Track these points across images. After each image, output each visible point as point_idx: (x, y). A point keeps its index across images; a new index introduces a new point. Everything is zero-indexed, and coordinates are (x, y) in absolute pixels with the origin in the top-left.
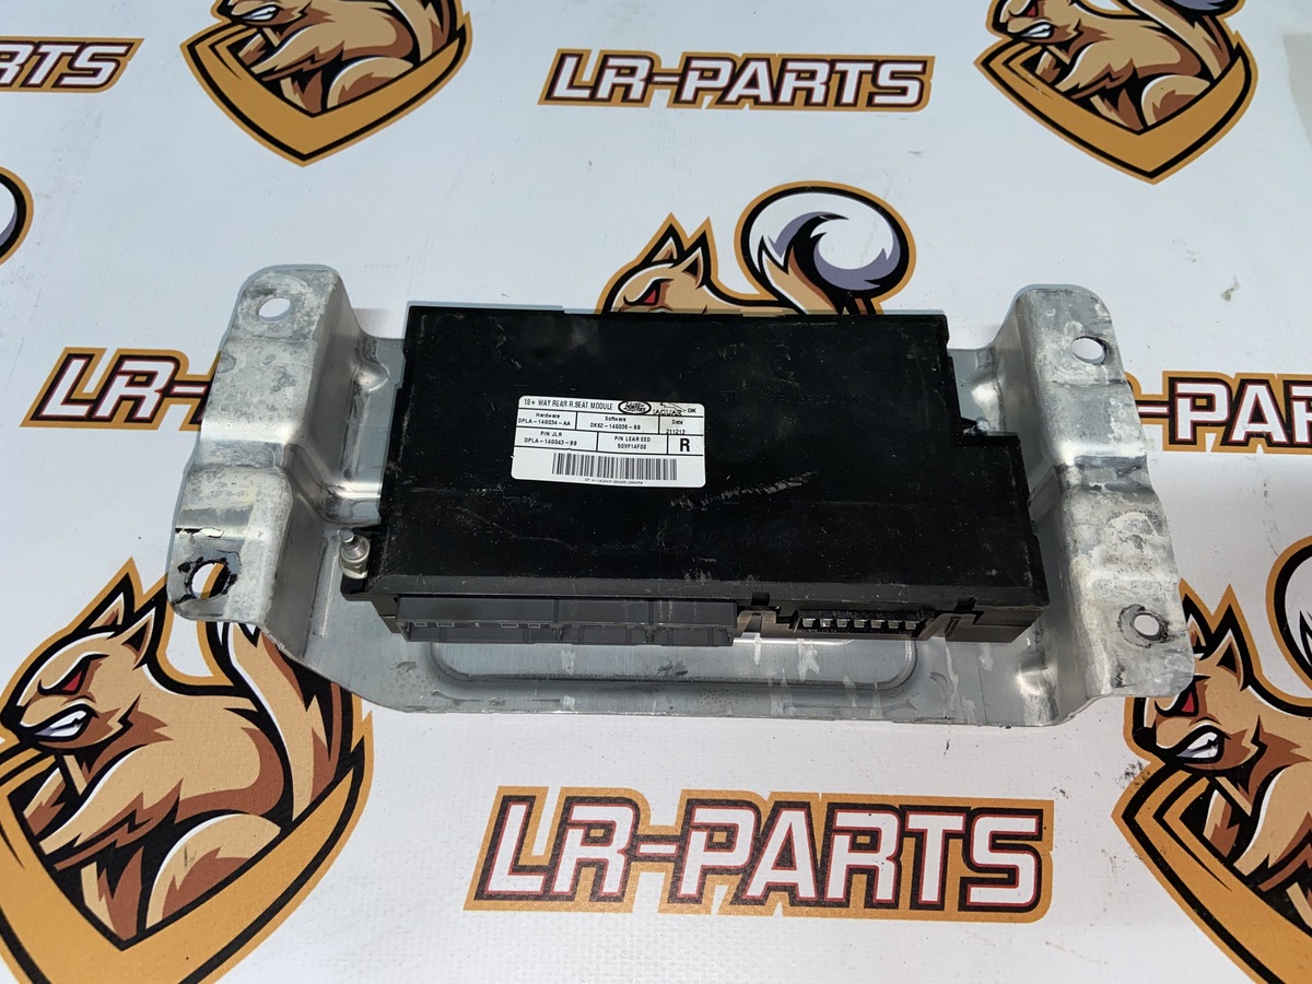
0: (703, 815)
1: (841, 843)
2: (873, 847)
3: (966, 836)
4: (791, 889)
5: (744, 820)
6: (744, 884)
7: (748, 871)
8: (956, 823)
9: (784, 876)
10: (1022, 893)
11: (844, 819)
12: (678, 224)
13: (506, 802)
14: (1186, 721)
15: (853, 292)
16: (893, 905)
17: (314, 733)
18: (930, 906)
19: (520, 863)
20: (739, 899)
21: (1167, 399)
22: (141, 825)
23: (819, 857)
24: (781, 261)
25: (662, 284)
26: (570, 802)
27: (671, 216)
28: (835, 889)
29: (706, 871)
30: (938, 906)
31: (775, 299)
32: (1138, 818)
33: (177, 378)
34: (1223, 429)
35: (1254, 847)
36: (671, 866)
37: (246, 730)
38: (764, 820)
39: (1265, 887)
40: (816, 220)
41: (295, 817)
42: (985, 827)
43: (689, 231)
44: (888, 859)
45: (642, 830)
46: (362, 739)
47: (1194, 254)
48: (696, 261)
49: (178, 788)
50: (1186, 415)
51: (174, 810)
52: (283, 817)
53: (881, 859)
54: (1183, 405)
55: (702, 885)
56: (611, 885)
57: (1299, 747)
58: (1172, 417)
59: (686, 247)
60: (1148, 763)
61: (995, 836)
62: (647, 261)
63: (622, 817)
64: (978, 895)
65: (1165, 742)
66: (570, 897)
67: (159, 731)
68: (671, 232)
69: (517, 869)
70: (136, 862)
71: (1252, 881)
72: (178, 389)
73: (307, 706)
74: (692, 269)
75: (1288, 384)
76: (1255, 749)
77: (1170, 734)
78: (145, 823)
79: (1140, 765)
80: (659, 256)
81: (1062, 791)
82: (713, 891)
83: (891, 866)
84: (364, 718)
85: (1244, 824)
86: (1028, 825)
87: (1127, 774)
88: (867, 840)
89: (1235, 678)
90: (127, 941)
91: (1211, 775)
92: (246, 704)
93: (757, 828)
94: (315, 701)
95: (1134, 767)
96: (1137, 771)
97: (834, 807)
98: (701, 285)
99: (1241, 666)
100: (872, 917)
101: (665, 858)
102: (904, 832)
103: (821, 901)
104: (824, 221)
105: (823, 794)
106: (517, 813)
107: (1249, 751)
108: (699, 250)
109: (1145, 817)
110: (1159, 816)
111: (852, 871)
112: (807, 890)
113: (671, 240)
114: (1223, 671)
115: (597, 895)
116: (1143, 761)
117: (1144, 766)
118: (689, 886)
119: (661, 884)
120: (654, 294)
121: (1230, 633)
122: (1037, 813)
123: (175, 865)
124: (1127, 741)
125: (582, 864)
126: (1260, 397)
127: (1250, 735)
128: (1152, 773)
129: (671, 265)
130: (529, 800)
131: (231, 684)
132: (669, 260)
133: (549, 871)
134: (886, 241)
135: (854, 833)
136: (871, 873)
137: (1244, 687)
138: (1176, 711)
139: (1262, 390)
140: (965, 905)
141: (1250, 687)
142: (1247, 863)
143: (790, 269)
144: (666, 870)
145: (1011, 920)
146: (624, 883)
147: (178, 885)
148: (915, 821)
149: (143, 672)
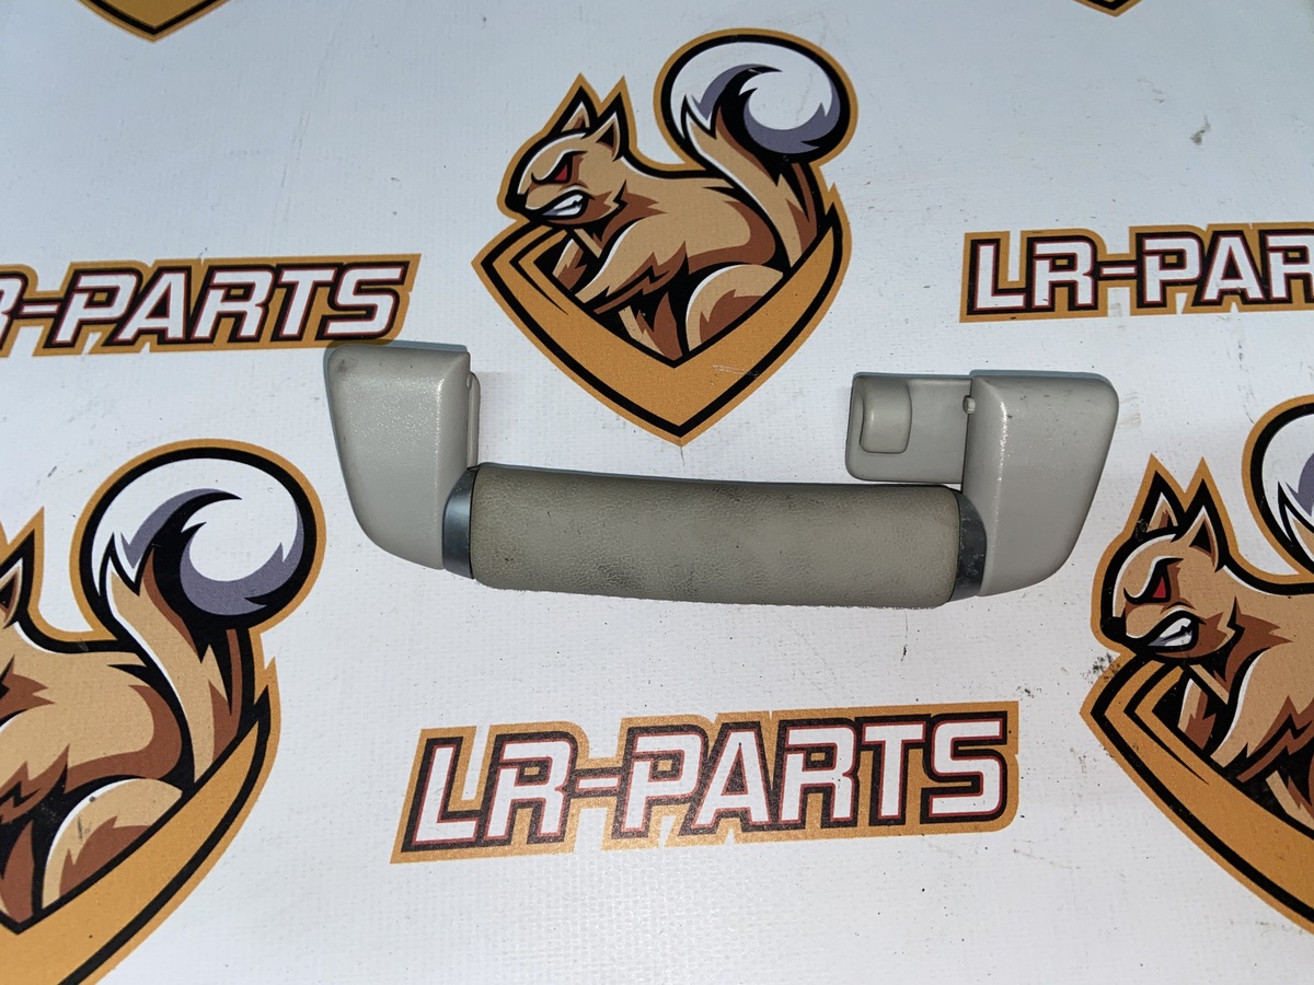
0: (645, 744)
1: (794, 762)
2: (829, 763)
3: (927, 745)
4: (743, 815)
5: (690, 746)
6: (693, 811)
7: (696, 799)
8: (915, 732)
9: (735, 802)
10: (988, 801)
11: (797, 737)
12: (589, 87)
13: (431, 745)
14: (1158, 607)
15: (789, 155)
16: (851, 823)
17: (211, 686)
18: (889, 821)
19: (450, 809)
20: (688, 828)
21: (1134, 258)
22: (27, 798)
23: (771, 779)
24: (707, 124)
25: (574, 157)
26: (501, 740)
27: (580, 77)
28: (790, 811)
29: (652, 802)
30: (899, 820)
31: (702, 168)
32: (1108, 714)
33: (26, 296)
34: (1194, 288)
35: (1231, 737)
36: (613, 800)
37: (135, 688)
38: (711, 744)
39: (1243, 777)
40: (745, 74)
41: (197, 777)
42: (946, 734)
43: (602, 93)
44: (844, 775)
45: (581, 764)
46: (266, 689)
47: (1160, 92)
48: (612, 128)
49: (65, 755)
50: (1154, 274)
51: (63, 779)
52: (184, 779)
53: (837, 776)
54: (1152, 263)
55: (648, 816)
56: (550, 825)
57: (1278, 627)
58: (1140, 277)
59: (599, 112)
60: (1119, 654)
61: (957, 743)
62: (556, 132)
63: (559, 752)
64: (940, 806)
65: (1134, 632)
66: (505, 841)
67: (38, 694)
68: (581, 95)
69: (446, 815)
70: (25, 839)
71: (1230, 773)
72: (28, 309)
73: (201, 657)
74: (607, 139)
75: (1264, 234)
76: (1231, 633)
77: (1140, 623)
78: (31, 795)
79: (1109, 657)
80: (570, 124)
81: (1026, 691)
82: (659, 822)
83: (848, 782)
84: (266, 665)
85: (1220, 714)
86: (991, 729)
87: (1096, 668)
88: (823, 757)
89: (1209, 558)
90: (24, 922)
91: (1186, 664)
92: (132, 659)
93: (704, 754)
94: (210, 652)
95: (1102, 660)
96: (1106, 664)
97: (786, 725)
98: (618, 157)
99: (1216, 544)
100: (828, 837)
101: (605, 793)
102: (860, 746)
103: (775, 824)
104: (754, 75)
105: (773, 712)
106: (443, 756)
107: (1225, 635)
108: (614, 116)
109: (1115, 713)
110: (1130, 710)
111: (807, 790)
112: (760, 814)
113: (581, 106)
114: (1196, 551)
115: (535, 837)
116: (1112, 653)
117: (1114, 658)
118: (633, 820)
119: (604, 820)
120: (565, 170)
121: (1203, 510)
122: (1001, 715)
123: (67, 839)
124: (1095, 633)
125: (517, 805)
126: (1234, 250)
127: (1226, 618)
128: (1122, 665)
129: (583, 135)
130: (456, 742)
131: (113, 638)
132: (581, 128)
133: (482, 815)
134: (824, 95)
135: (808, 750)
136: (828, 791)
137: (1220, 567)
138: (1147, 598)
139: (1236, 243)
140: (927, 817)
141: (1225, 567)
142: (1225, 754)
143: (718, 133)
144: (607, 804)
145: (976, 830)
146: (564, 823)
147: (74, 859)
148: (873, 734)
149: (15, 632)
